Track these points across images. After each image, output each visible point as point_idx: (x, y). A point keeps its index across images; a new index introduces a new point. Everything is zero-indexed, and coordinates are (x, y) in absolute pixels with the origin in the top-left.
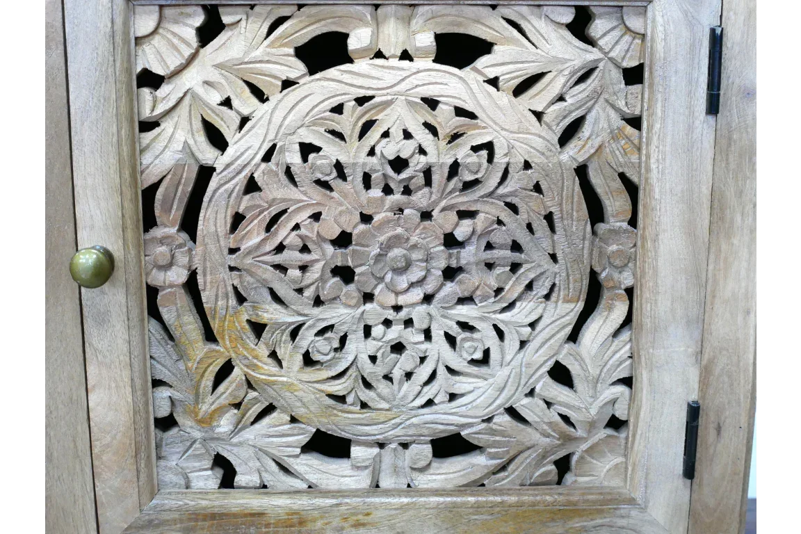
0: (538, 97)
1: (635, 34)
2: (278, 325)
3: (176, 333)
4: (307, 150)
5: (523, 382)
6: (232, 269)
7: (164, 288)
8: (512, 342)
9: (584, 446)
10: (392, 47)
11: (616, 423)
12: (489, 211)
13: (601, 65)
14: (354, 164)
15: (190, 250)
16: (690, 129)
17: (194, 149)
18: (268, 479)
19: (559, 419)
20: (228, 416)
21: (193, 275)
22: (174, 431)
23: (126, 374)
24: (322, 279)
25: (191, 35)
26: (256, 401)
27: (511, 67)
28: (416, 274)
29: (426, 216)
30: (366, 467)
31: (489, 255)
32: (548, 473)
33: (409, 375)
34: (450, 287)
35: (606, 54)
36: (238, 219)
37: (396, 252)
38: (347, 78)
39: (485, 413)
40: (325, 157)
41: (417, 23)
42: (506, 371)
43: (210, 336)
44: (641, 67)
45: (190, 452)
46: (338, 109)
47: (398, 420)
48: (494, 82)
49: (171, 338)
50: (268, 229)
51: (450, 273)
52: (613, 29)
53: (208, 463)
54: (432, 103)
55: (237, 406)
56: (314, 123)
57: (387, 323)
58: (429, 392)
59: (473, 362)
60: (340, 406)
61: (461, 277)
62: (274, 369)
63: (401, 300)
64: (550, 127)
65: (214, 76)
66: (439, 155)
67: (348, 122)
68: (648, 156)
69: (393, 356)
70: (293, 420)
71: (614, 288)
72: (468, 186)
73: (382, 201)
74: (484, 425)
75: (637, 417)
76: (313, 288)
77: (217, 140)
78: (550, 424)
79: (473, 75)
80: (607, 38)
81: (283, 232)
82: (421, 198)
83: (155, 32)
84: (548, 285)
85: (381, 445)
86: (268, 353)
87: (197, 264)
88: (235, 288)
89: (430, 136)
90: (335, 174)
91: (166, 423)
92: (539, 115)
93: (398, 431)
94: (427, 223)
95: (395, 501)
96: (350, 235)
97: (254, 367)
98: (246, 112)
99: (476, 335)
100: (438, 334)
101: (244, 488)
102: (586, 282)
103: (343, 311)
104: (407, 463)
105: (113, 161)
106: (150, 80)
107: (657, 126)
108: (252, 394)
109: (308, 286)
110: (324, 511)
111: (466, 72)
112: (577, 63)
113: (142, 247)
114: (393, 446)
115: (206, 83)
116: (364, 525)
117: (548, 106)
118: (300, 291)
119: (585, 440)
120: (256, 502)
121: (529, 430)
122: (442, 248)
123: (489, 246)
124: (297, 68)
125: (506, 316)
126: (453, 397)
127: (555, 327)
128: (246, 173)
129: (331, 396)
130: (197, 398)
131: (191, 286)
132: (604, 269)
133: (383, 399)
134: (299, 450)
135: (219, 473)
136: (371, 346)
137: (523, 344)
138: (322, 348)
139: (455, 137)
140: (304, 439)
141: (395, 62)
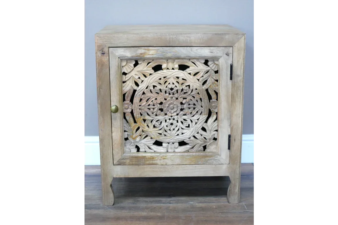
0: (198, 76)
1: (217, 65)
2: (149, 120)
3: (129, 121)
4: (154, 87)
5: (196, 131)
6: (140, 109)
7: (127, 113)
8: (194, 123)
9: (209, 144)
10: (170, 68)
11: (215, 139)
12: (189, 98)
13: (210, 70)
14: (163, 89)
15: (132, 105)
16: (227, 82)
17: (133, 87)
18: (146, 150)
19: (204, 138)
20: (139, 137)
21: (132, 110)
22: (128, 141)
23: (120, 129)
24: (157, 111)
25: (132, 66)
26: (144, 134)
27: (193, 71)
28: (175, 110)
29: (177, 99)
30: (166, 148)
31: (189, 106)
32: (202, 149)
33: (174, 129)
34: (182, 113)
35: (211, 68)
36: (141, 100)
37: (171, 106)
38: (162, 73)
39: (189, 137)
40: (158, 88)
41: (175, 63)
42: (193, 128)
43: (135, 122)
44: (218, 71)
45: (131, 145)
46: (160, 79)
47: (172, 138)
48: (190, 74)
49: (128, 122)
50: (147, 101)
51: (182, 110)
52: (212, 64)
53: (135, 147)
54: (178, 78)
55: (140, 135)
56: (155, 82)
57: (170, 119)
58: (178, 133)
59: (186, 127)
60: (160, 135)
61: (184, 110)
62: (148, 128)
63: (172, 115)
64: (200, 82)
65: (137, 73)
66: (179, 87)
67: (162, 81)
68: (219, 87)
69: (171, 126)
70: (151, 138)
71: (213, 112)
72: (185, 93)
73: (169, 96)
74: (189, 139)
75: (219, 138)
76: (155, 113)
77: (137, 85)
78: (202, 139)
79: (186, 72)
80: (211, 65)
81: (150, 102)
82: (176, 95)
83: (126, 65)
84: (201, 112)
85: (169, 143)
86: (146, 125)
87: (133, 108)
88: (140, 113)
89: (178, 84)
90: (160, 91)
91: (126, 139)
92: (198, 80)
93: (172, 140)
94: (177, 100)
95: (171, 154)
96: (163, 102)
97: (144, 128)
98: (143, 80)
99: (187, 122)
100: (179, 121)
101: (142, 152)
102: (208, 111)
103: (161, 117)
104: (173, 147)
105: (118, 89)
106: (125, 74)
107: (221, 82)
108: (143, 133)
109: (154, 112)
110: (157, 156)
111: (184, 72)
112: (205, 70)
113: (123, 105)
114: (171, 143)
115: (135, 74)
116: (165, 159)
117: (200, 78)
118: (153, 113)
119: (209, 142)
120: (144, 155)
121: (198, 140)
122: (180, 105)
123: (189, 104)
124: (153, 71)
125: (193, 118)
126: (182, 134)
127: (202, 120)
128: (143, 91)
129: (159, 133)
130: (133, 134)
131: (132, 113)
132: (212, 109)
133: (169, 134)
134: (152, 144)
135: (136, 149)
136: (166, 124)
137: (196, 123)
138: (157, 124)
139: (182, 84)
140: (153, 142)
141: (171, 70)
